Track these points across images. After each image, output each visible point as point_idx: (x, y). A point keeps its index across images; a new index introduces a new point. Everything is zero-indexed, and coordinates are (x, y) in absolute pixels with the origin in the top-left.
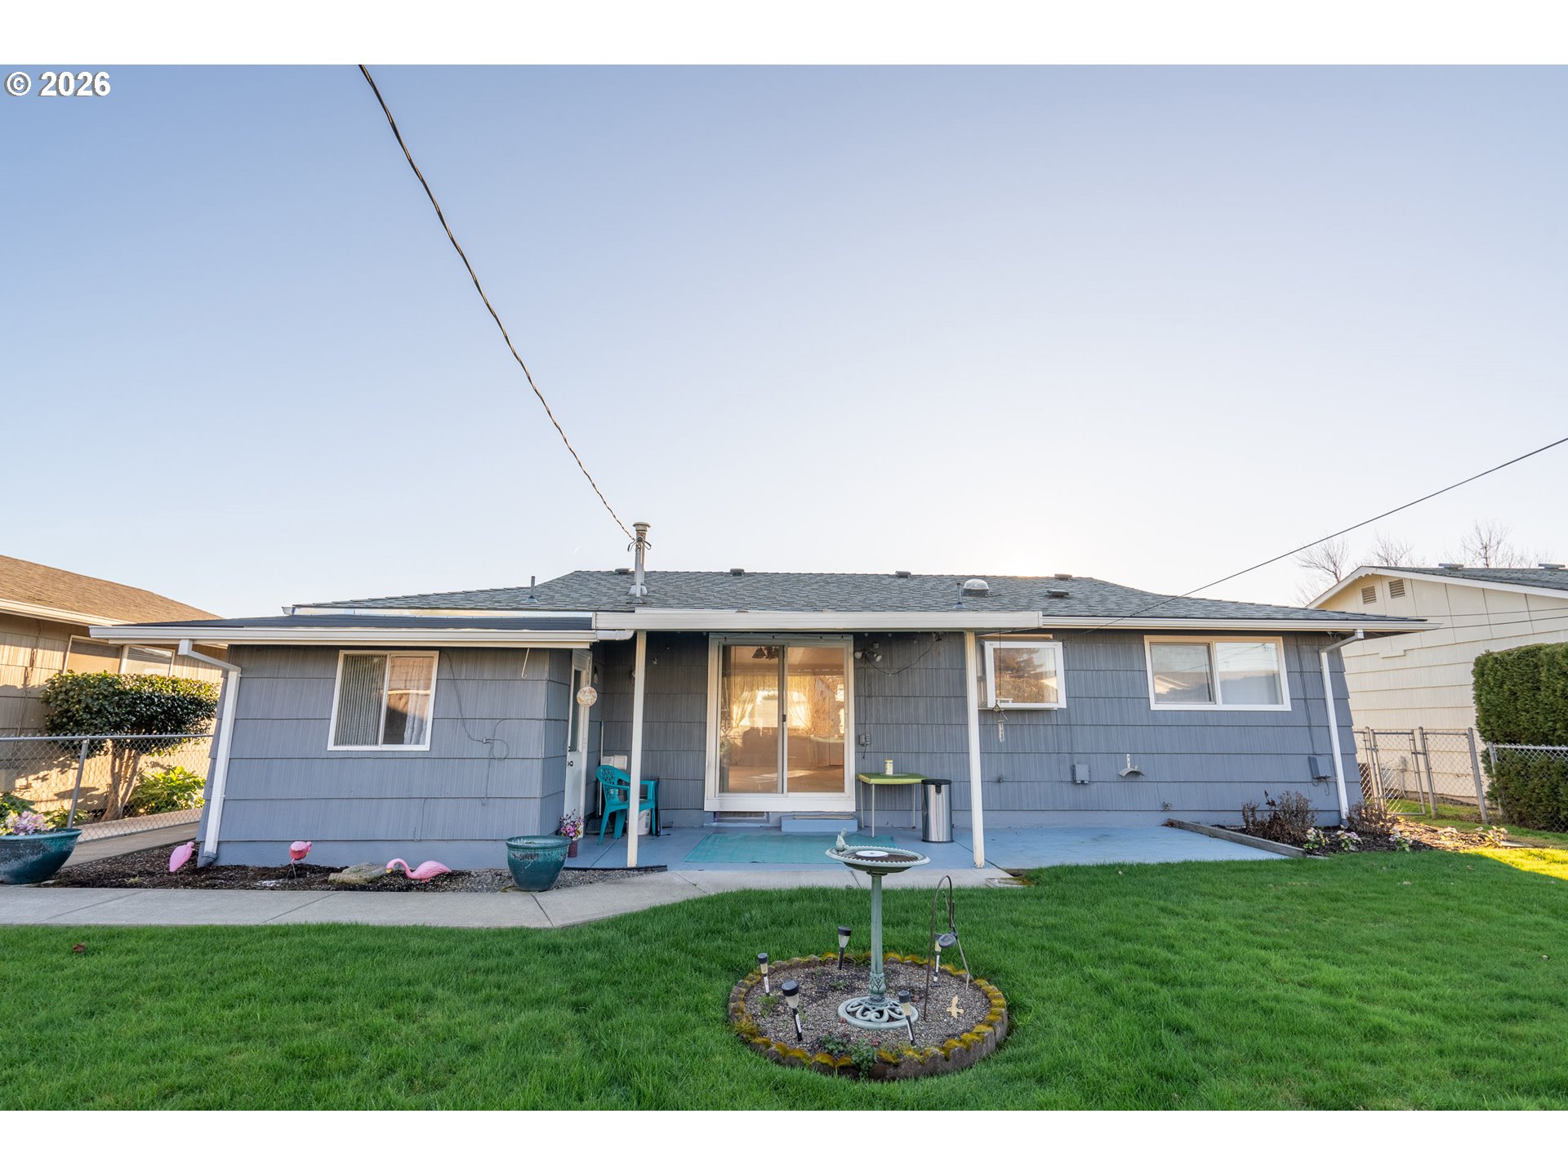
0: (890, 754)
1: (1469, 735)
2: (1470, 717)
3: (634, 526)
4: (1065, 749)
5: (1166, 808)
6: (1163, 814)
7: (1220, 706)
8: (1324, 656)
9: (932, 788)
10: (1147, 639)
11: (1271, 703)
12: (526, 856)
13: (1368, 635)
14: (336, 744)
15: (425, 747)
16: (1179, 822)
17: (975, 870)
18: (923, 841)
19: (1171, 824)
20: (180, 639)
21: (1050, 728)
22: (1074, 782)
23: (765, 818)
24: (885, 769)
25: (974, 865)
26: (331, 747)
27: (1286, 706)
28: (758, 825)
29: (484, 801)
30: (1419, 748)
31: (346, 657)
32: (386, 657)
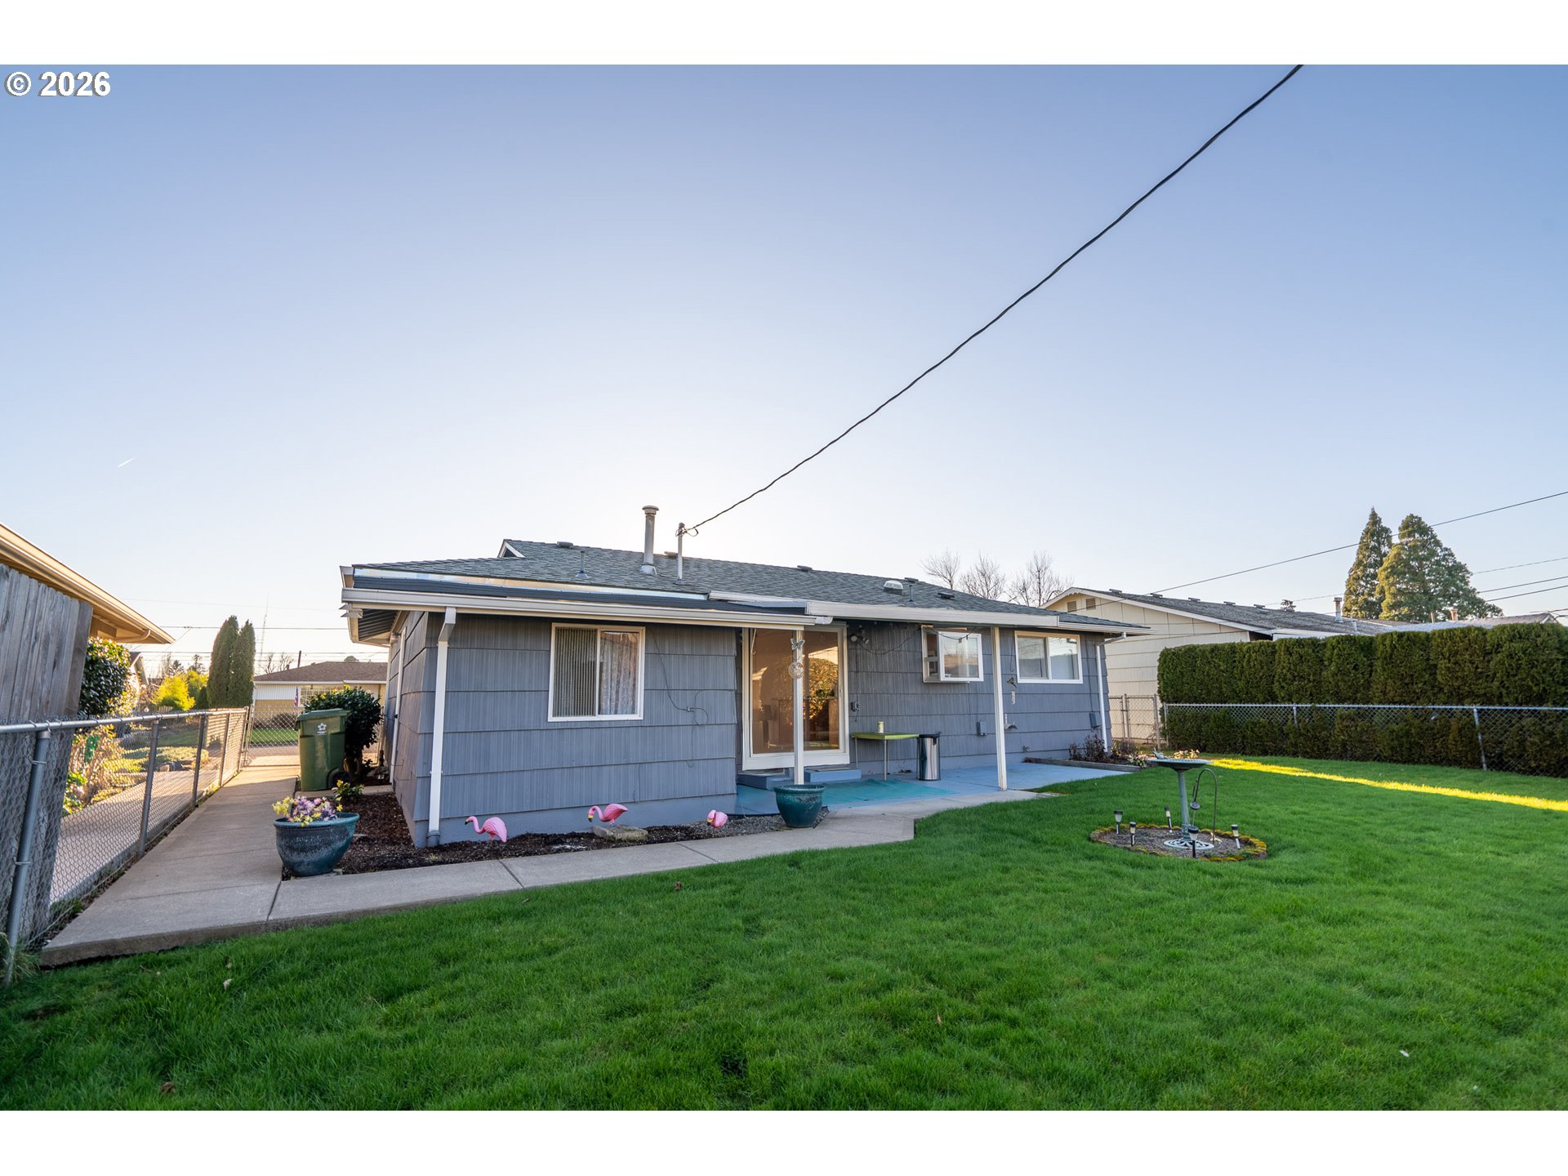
0: (882, 717)
1: (1154, 699)
2: (1153, 688)
3: (644, 509)
4: (973, 711)
5: (1025, 749)
6: (1023, 754)
7: (1051, 681)
8: (1098, 648)
9: (928, 741)
10: (1017, 633)
11: (1070, 679)
12: (811, 799)
13: (1128, 635)
14: (554, 715)
15: (638, 716)
16: (1036, 759)
17: (1001, 792)
18: (920, 779)
19: (1028, 761)
20: (446, 607)
21: (964, 696)
22: (979, 734)
23: (784, 773)
24: (878, 728)
25: (1000, 789)
26: (551, 719)
27: (1080, 681)
28: (782, 779)
29: (691, 763)
30: (1124, 709)
31: (558, 630)
32: (596, 630)
